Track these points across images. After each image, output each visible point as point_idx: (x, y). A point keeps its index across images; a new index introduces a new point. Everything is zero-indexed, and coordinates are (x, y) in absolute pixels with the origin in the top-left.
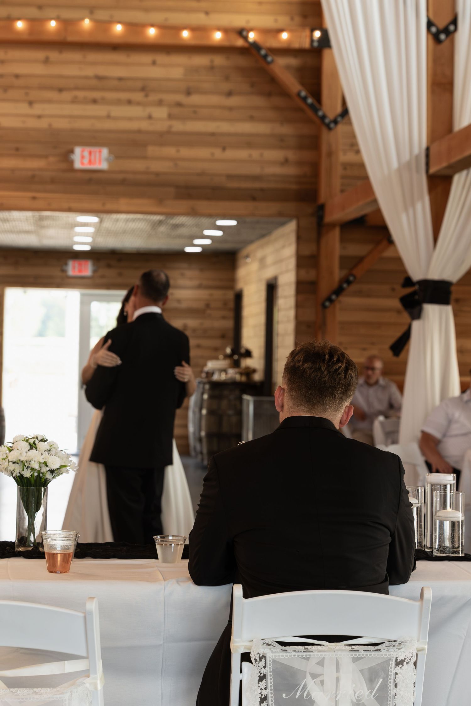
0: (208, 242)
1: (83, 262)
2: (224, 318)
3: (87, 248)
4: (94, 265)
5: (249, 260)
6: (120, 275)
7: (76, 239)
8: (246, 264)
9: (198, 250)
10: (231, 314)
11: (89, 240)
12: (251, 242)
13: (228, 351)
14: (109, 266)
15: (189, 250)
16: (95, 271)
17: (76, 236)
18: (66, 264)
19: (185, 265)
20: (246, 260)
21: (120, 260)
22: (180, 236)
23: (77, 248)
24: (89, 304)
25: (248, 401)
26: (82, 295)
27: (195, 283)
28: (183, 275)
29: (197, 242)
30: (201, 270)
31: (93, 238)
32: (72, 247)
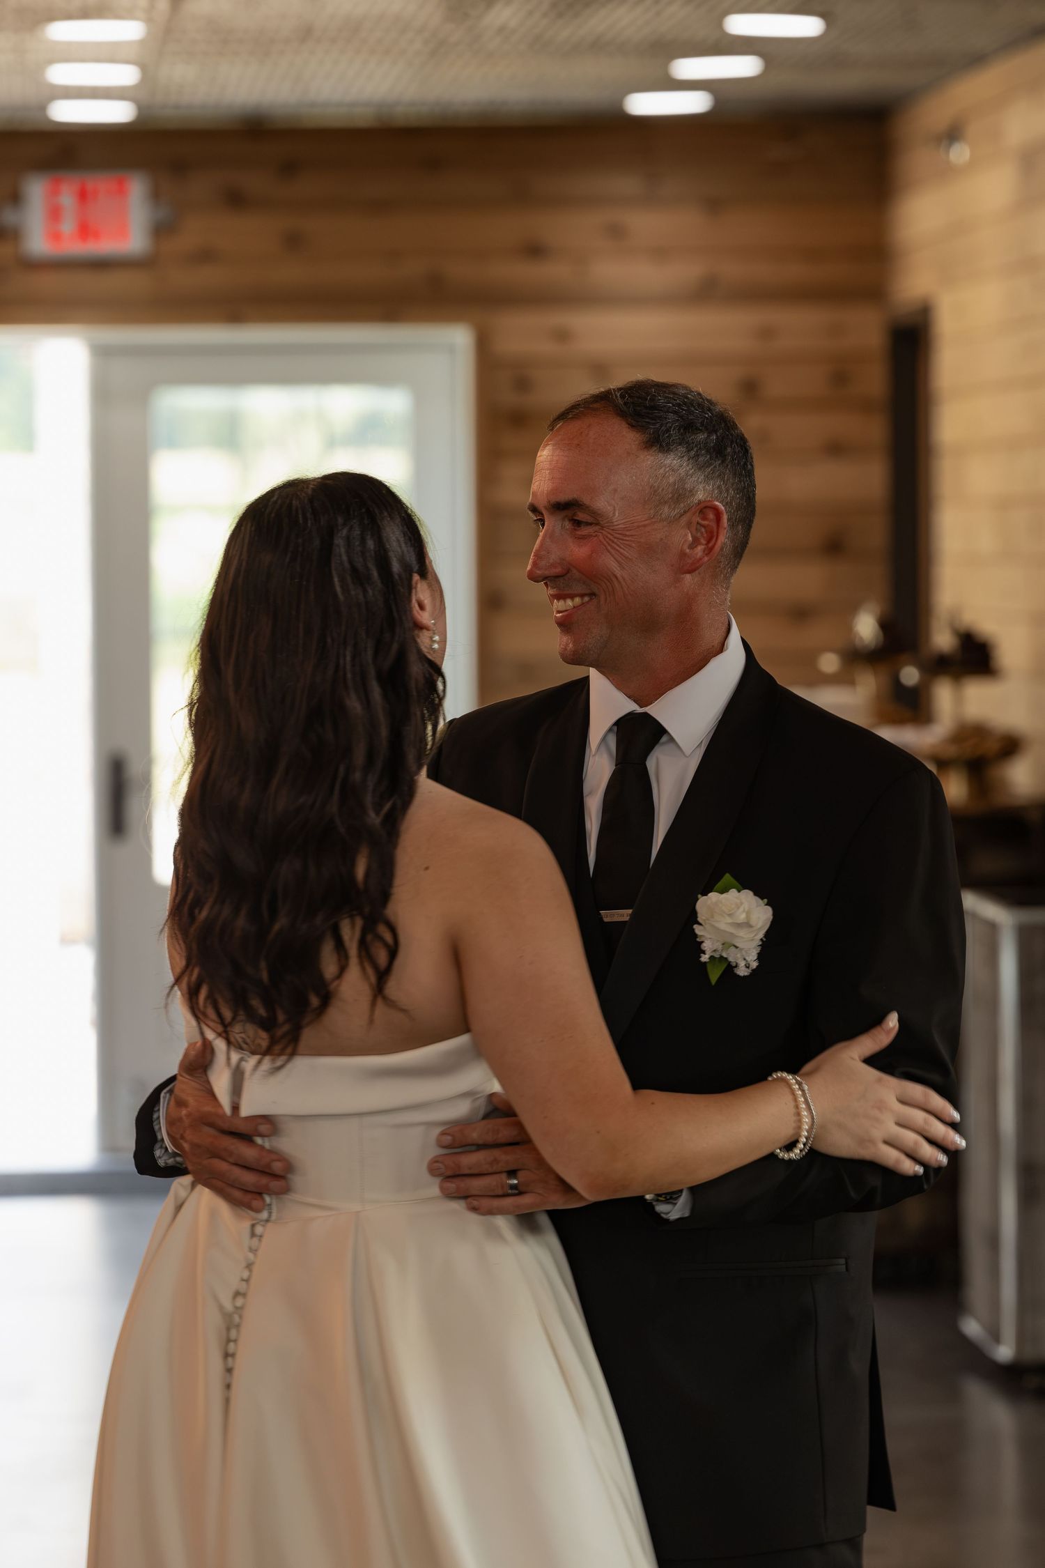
0: (744, 67)
1: (100, 182)
2: (836, 449)
3: (118, 113)
4: (156, 195)
5: (960, 154)
6: (294, 242)
7: (60, 74)
8: (948, 172)
9: (693, 103)
10: (875, 430)
11: (126, 75)
12: (976, 60)
13: (866, 627)
14: (236, 200)
15: (645, 104)
16: (160, 231)
17: (52, 61)
18: (16, 198)
19: (626, 183)
20: (948, 152)
21: (289, 168)
22: (597, 46)
23: (66, 112)
24: (141, 398)
25: (992, 928)
26: (101, 354)
27: (685, 272)
28: (616, 232)
29: (689, 68)
30: (714, 206)
31: (143, 68)
32: (43, 108)
